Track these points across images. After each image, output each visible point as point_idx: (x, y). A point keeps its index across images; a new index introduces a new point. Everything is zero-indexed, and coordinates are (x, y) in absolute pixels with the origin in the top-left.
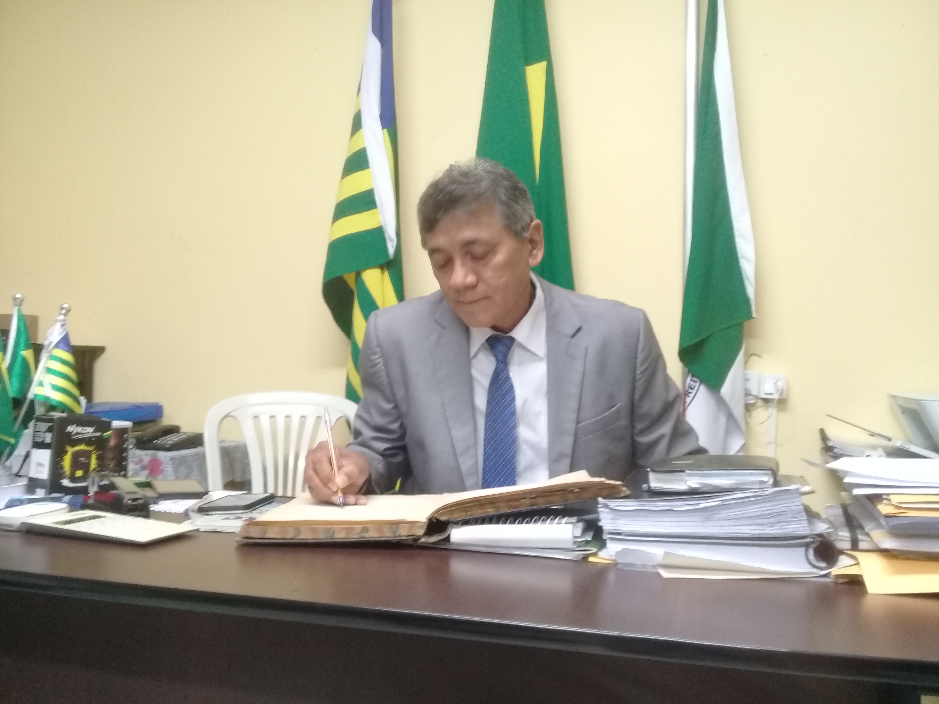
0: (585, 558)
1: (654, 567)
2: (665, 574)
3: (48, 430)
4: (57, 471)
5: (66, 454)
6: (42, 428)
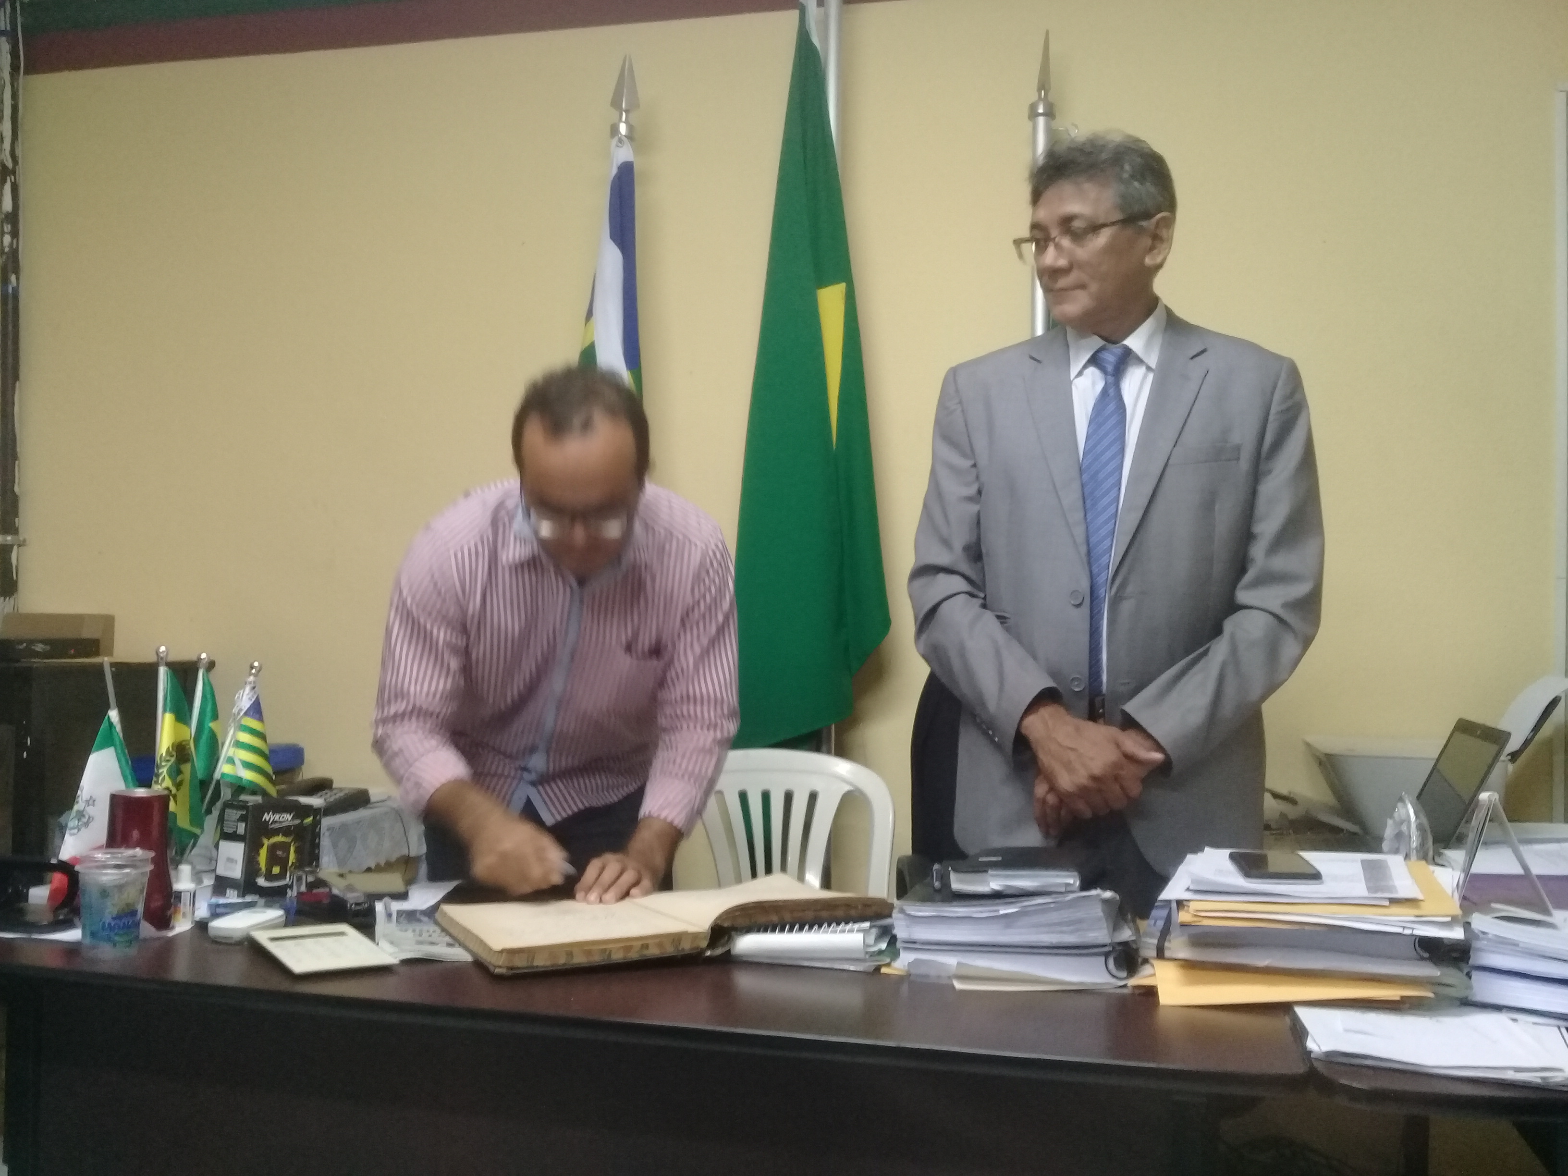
0: (878, 969)
1: (949, 977)
2: (958, 985)
3: (241, 819)
4: (251, 868)
5: (262, 848)
6: (232, 816)
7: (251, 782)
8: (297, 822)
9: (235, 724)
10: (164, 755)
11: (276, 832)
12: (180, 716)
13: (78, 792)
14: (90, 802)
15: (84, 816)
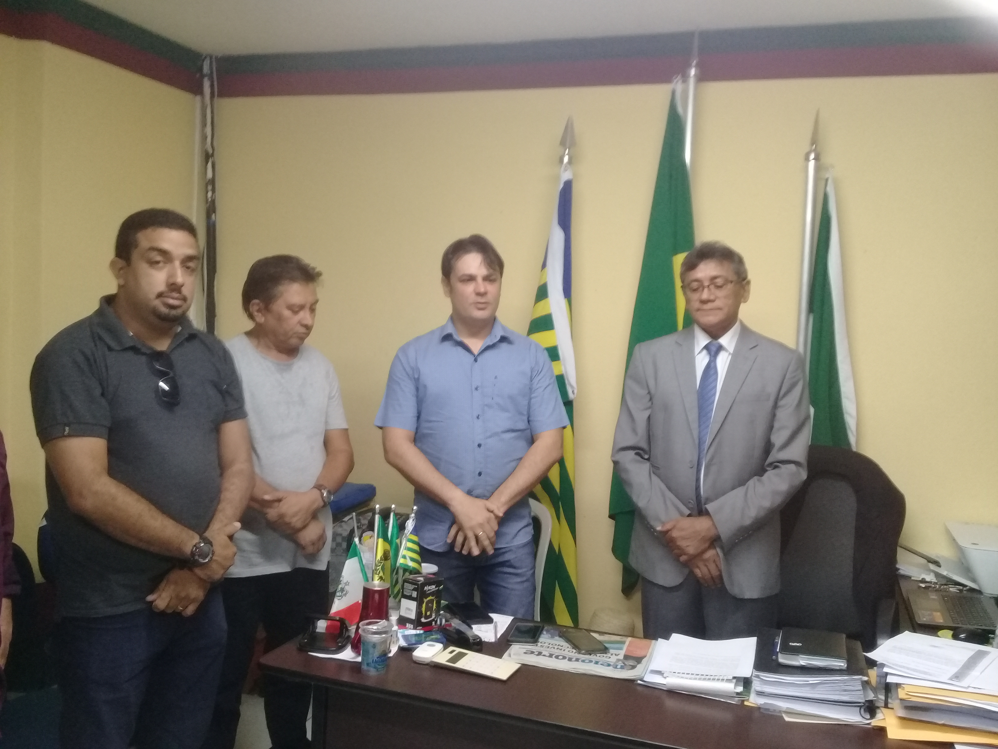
0: (741, 703)
1: (781, 713)
2: (786, 718)
3: (414, 589)
4: (419, 614)
5: (424, 603)
6: (409, 587)
7: (414, 568)
8: (438, 588)
9: (406, 539)
11: (429, 595)
12: (385, 538)
13: (341, 579)
14: (347, 584)
15: (344, 591)
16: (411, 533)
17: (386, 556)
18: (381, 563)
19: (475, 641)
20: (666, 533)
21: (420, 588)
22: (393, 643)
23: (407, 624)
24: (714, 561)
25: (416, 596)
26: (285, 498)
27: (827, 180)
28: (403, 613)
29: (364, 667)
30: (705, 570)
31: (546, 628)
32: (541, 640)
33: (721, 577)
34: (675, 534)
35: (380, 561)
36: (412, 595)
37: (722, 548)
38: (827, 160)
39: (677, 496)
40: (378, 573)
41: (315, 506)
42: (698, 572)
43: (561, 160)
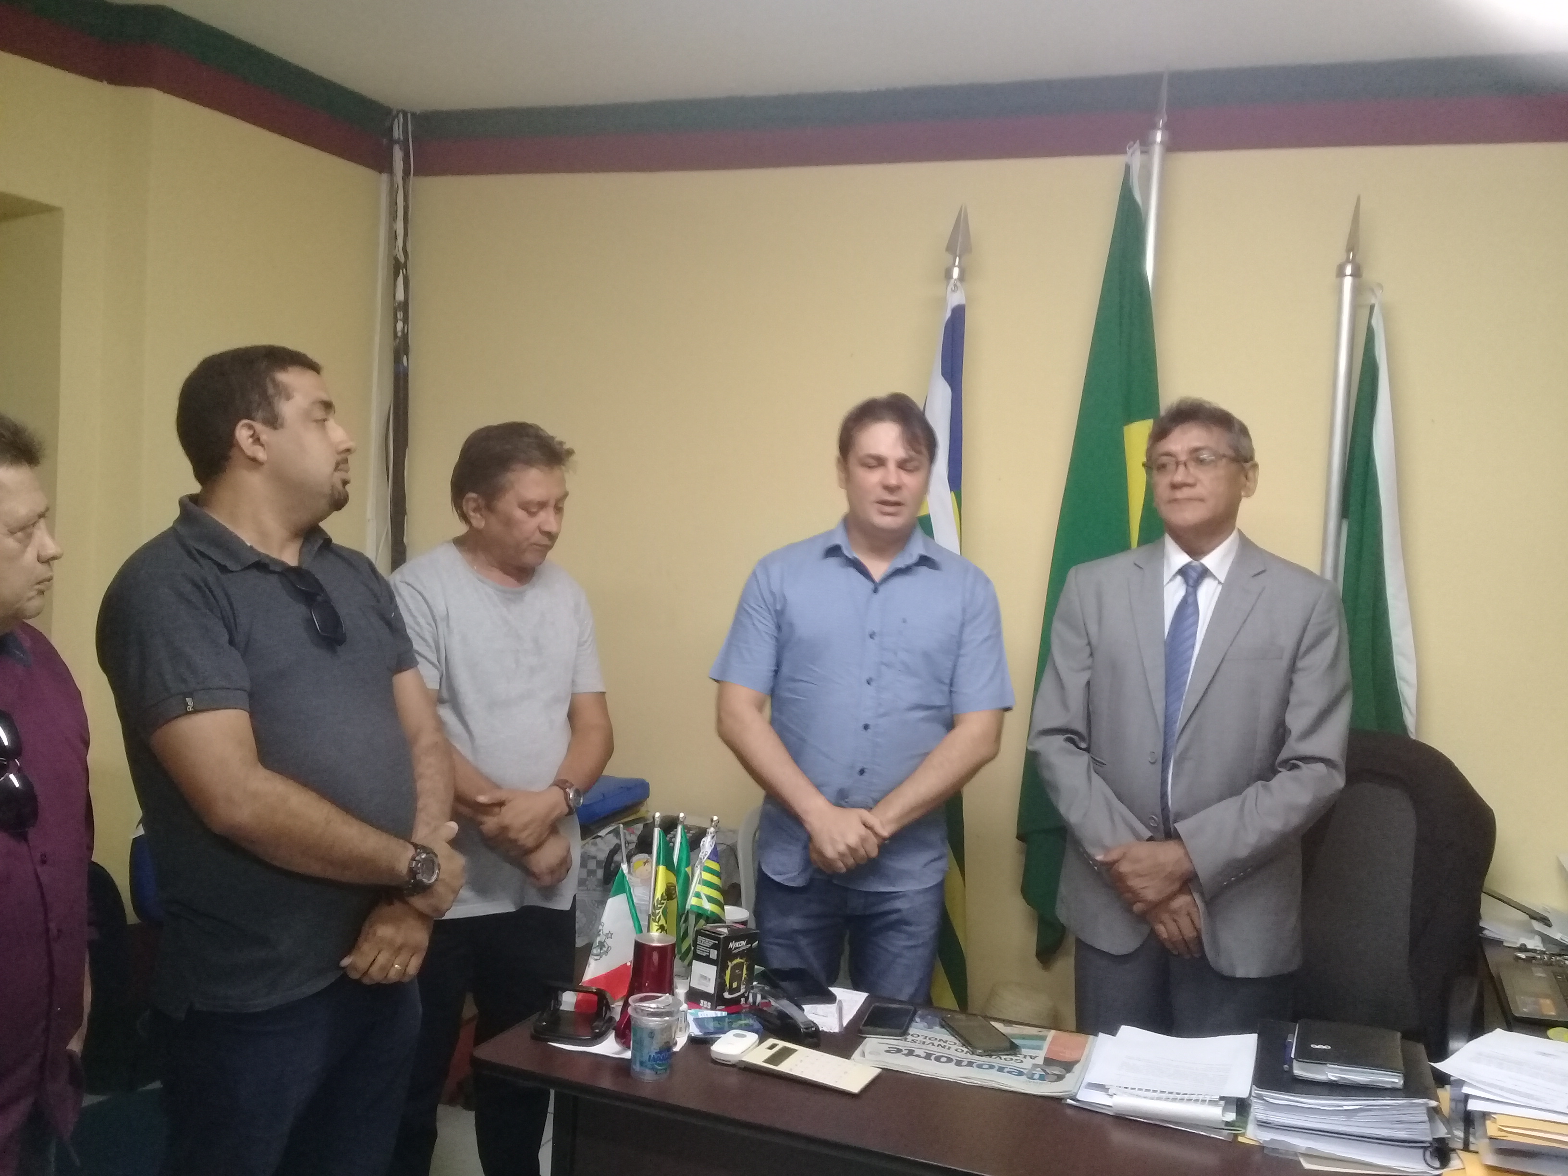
0: (1233, 1137)
1: (1297, 1155)
2: (1305, 1164)
3: (714, 947)
4: (720, 985)
5: (727, 969)
6: (705, 943)
7: (712, 912)
8: (750, 945)
9: (701, 866)
10: (660, 899)
11: (736, 956)
12: (669, 865)
13: (601, 927)
14: (609, 935)
15: (604, 946)
16: (709, 858)
17: (669, 894)
18: (663, 904)
19: (807, 1031)
20: (1110, 865)
21: (721, 944)
22: (680, 1031)
23: (702, 1001)
24: (1189, 914)
25: (715, 958)
26: (510, 801)
27: (1372, 307)
28: (695, 984)
29: (637, 1067)
30: (1172, 927)
31: (919, 1012)
32: (912, 1031)
33: (1199, 939)
34: (1125, 868)
35: (661, 901)
36: (709, 956)
37: (1202, 894)
38: (1369, 275)
39: (1131, 808)
40: (657, 920)
41: (556, 813)
42: (1161, 929)
43: (948, 275)
